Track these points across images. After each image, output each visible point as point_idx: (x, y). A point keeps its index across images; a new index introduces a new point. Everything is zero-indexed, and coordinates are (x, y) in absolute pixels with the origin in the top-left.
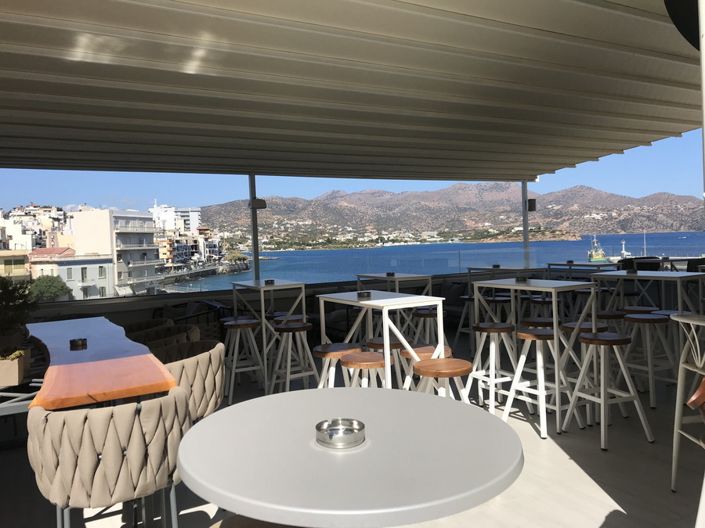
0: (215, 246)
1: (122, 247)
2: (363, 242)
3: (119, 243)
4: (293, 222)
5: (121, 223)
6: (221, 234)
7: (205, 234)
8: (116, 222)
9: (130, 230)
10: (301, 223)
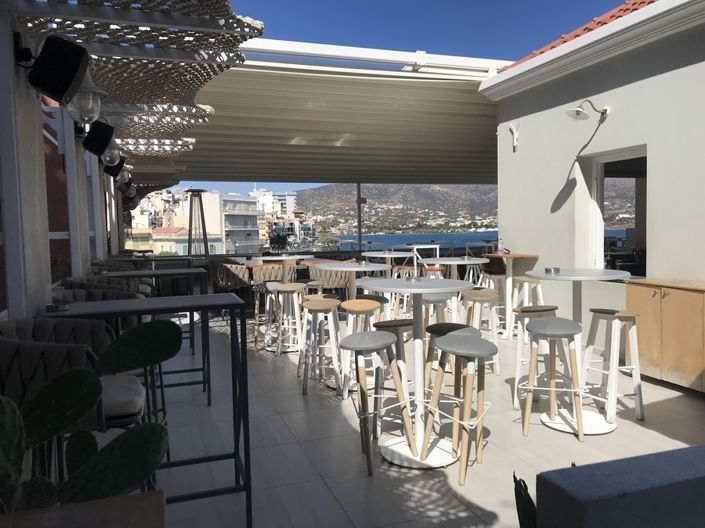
0: (309, 229)
1: (230, 228)
2: (455, 227)
3: (227, 224)
4: (384, 206)
5: (230, 206)
6: (314, 218)
7: (301, 218)
8: (225, 205)
9: (236, 212)
10: (392, 208)
